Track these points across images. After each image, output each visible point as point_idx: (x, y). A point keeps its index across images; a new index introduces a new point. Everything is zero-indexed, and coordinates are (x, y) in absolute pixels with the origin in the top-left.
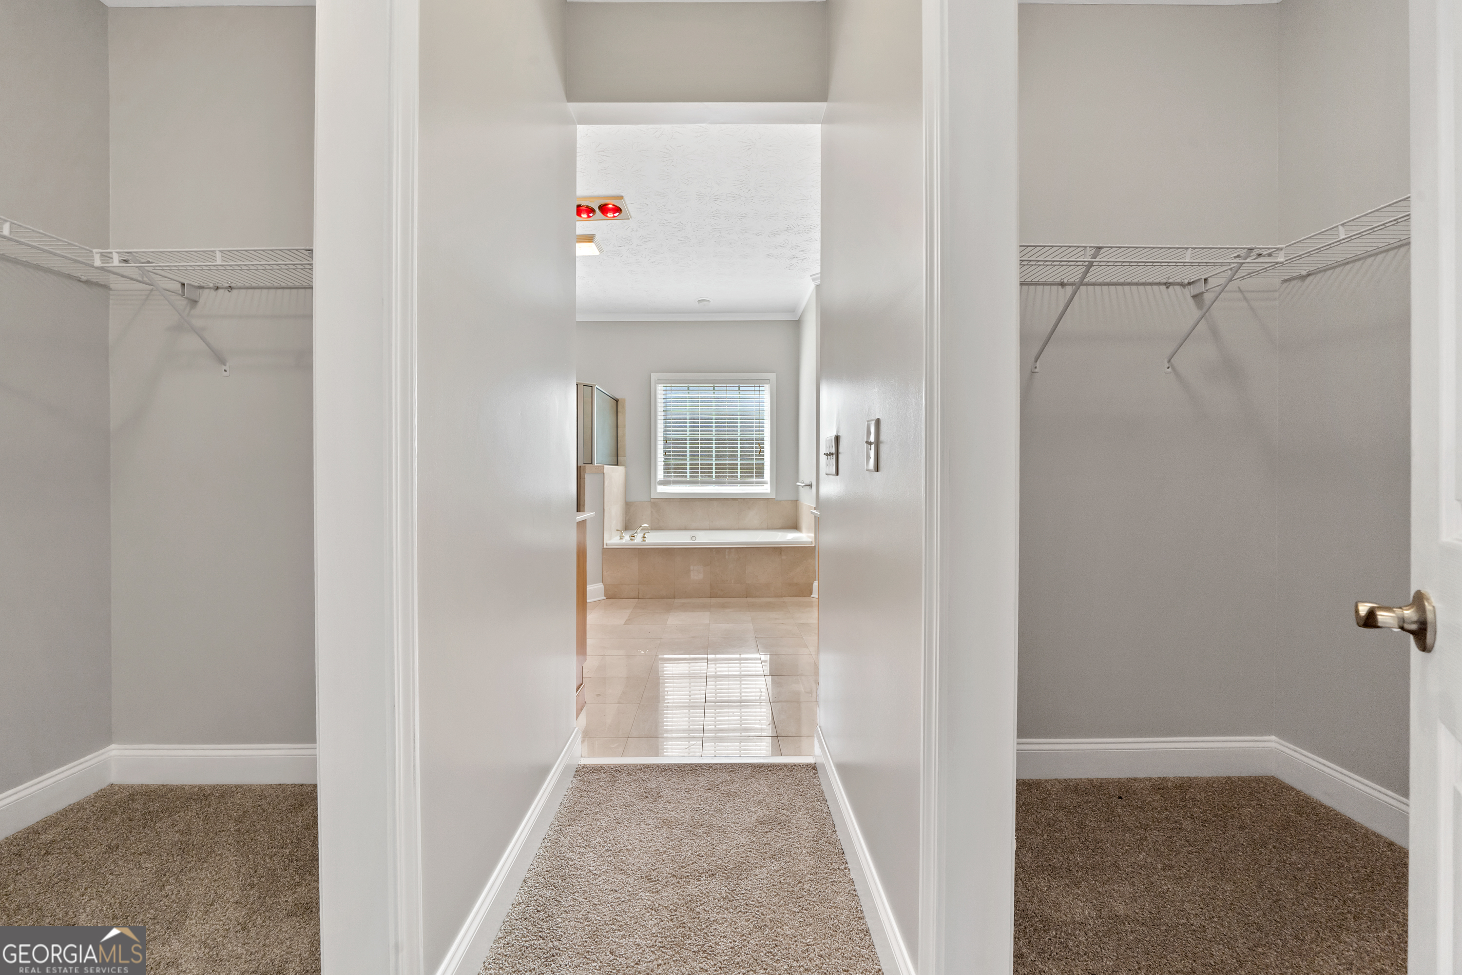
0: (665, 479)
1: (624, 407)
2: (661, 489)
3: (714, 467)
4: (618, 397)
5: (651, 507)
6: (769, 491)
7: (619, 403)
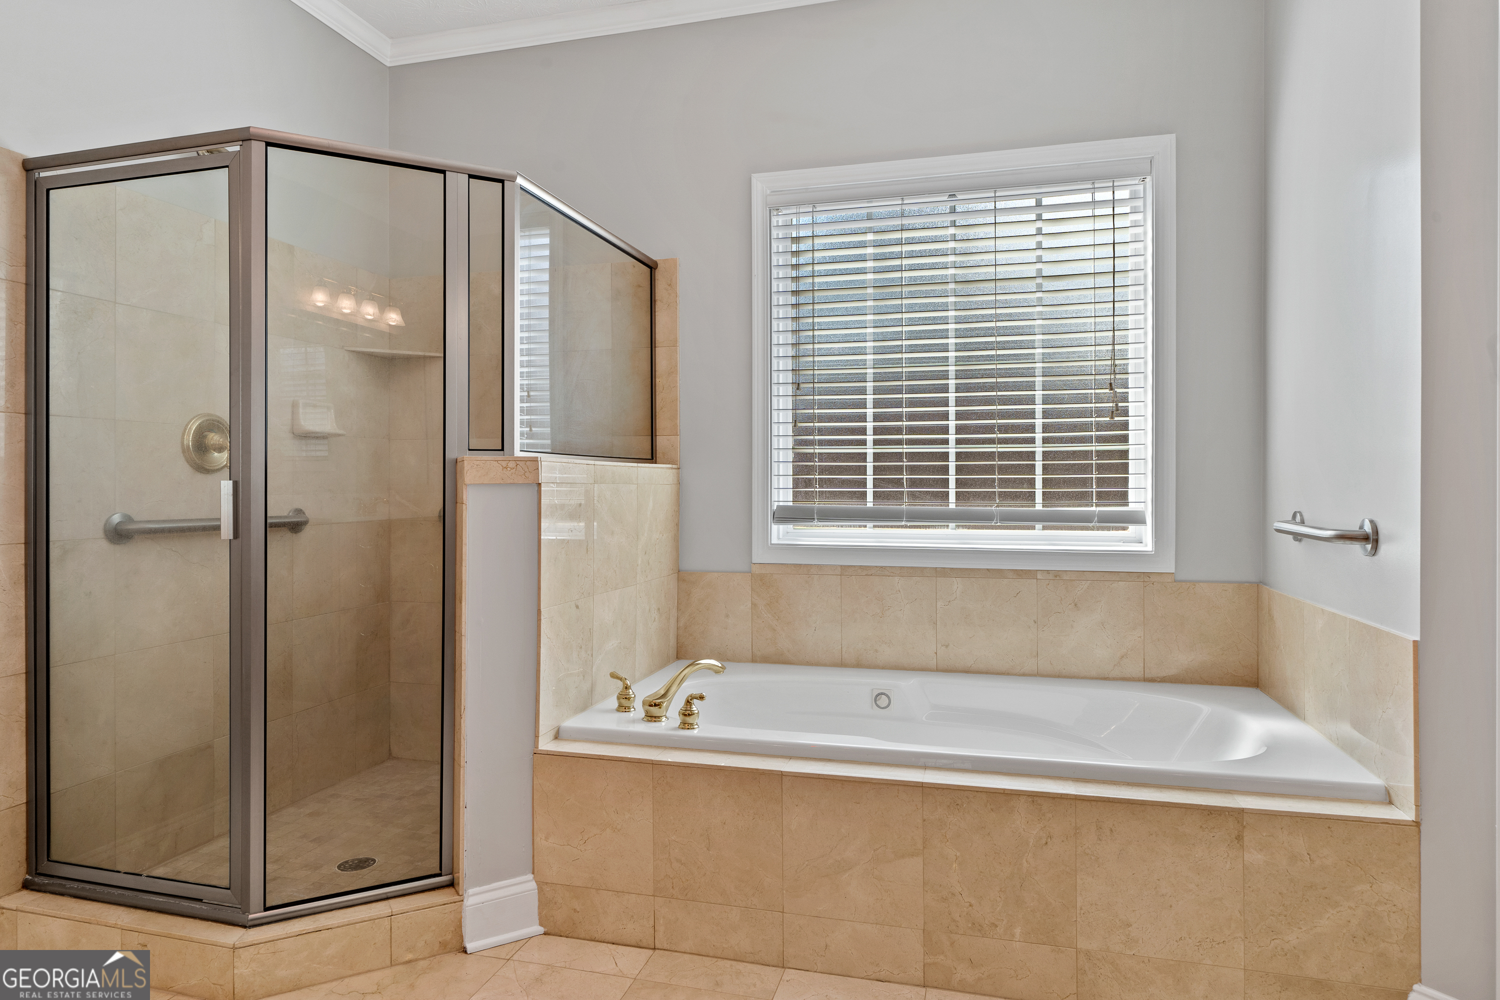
0: (798, 504)
1: (671, 285)
2: (780, 533)
3: (952, 466)
4: (653, 254)
5: (752, 590)
6: (1148, 546)
7: (659, 274)
